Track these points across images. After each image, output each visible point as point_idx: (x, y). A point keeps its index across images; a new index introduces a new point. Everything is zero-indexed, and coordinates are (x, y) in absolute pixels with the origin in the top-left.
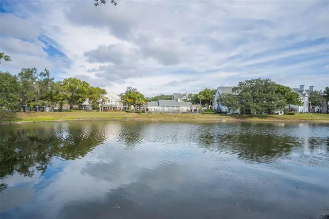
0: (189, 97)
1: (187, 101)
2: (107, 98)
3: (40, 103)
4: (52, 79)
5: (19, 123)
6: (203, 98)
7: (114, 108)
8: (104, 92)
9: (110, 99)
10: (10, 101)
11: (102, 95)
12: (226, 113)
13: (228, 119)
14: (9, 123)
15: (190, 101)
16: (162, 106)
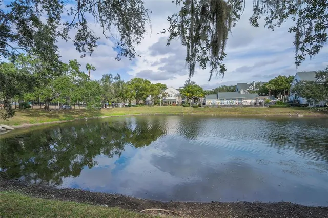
0: (256, 87)
1: (253, 92)
2: (167, 93)
3: (115, 100)
4: (123, 81)
5: (103, 117)
6: (273, 87)
7: (173, 102)
8: (164, 87)
9: (170, 93)
10: (97, 102)
11: (162, 90)
12: (307, 105)
13: (307, 114)
14: (97, 117)
15: (257, 92)
16: (221, 99)
